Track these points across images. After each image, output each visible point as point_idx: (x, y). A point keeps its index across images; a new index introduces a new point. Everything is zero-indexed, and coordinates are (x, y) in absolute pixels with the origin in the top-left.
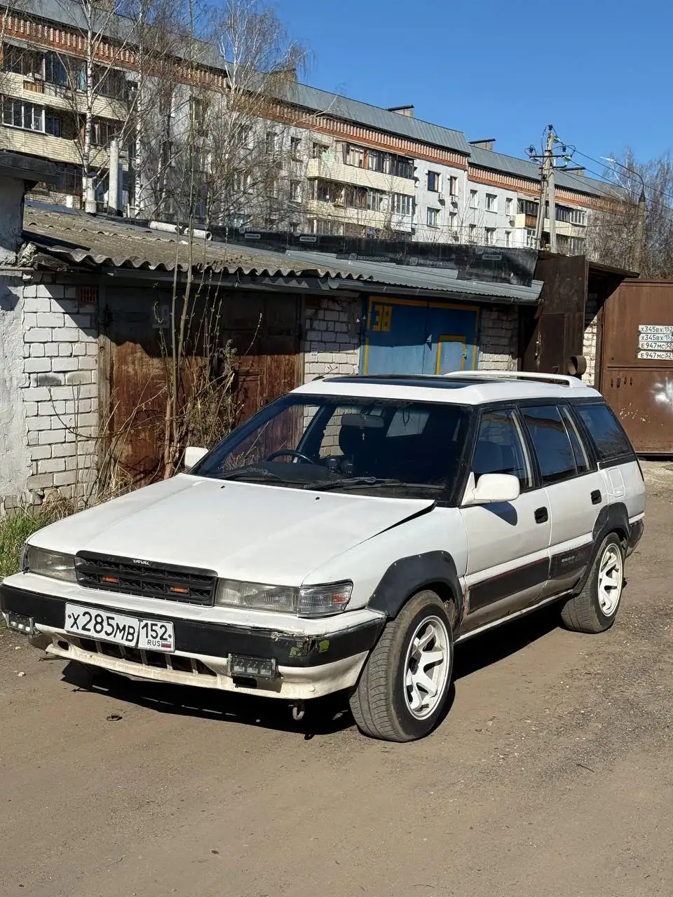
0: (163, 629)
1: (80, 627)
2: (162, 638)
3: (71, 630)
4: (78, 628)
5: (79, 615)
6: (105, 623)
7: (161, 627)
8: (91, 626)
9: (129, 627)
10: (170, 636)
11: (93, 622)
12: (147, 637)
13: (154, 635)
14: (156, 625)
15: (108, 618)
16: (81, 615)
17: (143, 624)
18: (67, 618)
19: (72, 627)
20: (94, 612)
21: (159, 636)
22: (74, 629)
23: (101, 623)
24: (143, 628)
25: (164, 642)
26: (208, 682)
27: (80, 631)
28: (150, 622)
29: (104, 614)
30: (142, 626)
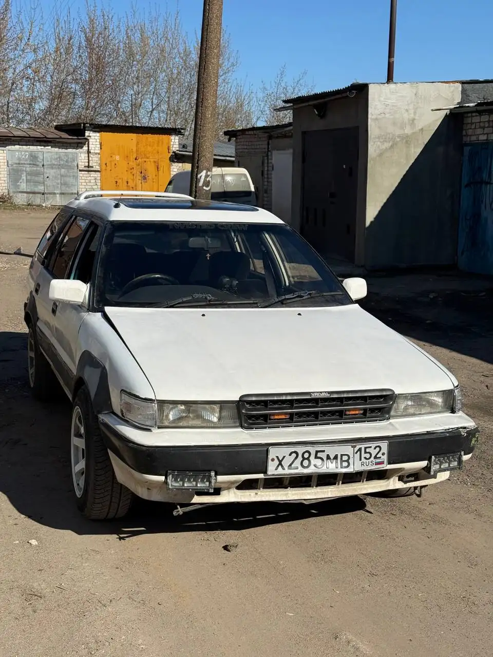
0: (378, 449)
1: (286, 468)
2: (376, 457)
3: (276, 473)
4: (284, 469)
5: (284, 457)
6: (312, 458)
7: (375, 448)
8: (297, 463)
9: (342, 455)
10: (383, 454)
11: (300, 458)
12: (360, 460)
13: (368, 456)
14: (370, 447)
15: (317, 452)
16: (287, 456)
17: (356, 449)
18: (270, 462)
19: (276, 469)
20: (300, 450)
21: (373, 456)
22: (280, 471)
23: (308, 459)
24: (356, 453)
25: (378, 461)
26: (381, 486)
27: (287, 471)
28: (363, 446)
29: (312, 450)
30: (355, 451)
